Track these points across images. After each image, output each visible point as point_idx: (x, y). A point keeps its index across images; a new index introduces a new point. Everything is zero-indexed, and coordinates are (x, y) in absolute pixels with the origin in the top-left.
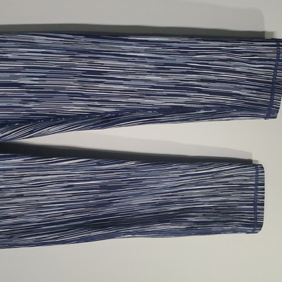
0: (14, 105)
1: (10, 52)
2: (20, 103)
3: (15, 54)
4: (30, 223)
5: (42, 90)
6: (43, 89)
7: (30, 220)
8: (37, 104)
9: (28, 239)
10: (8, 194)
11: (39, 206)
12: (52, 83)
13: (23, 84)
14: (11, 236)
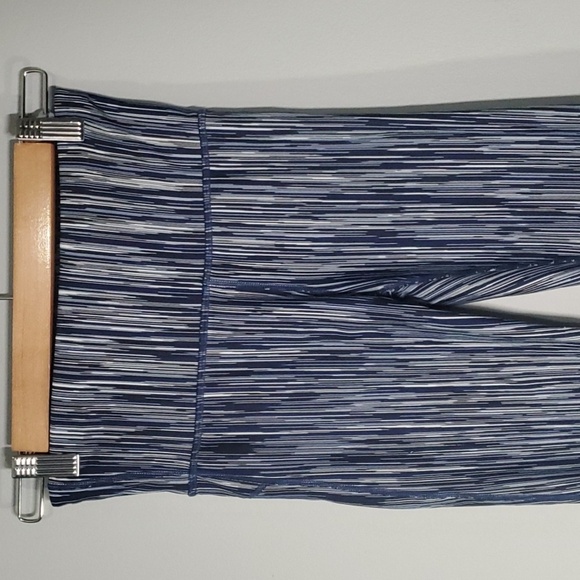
0: (486, 237)
1: (486, 144)
2: (496, 234)
3: (494, 146)
4: (510, 458)
5: (536, 210)
6: (537, 207)
7: (510, 453)
8: (526, 236)
9: (511, 486)
10: (474, 400)
11: (527, 428)
12: (552, 197)
13: (503, 200)
14: (480, 478)
